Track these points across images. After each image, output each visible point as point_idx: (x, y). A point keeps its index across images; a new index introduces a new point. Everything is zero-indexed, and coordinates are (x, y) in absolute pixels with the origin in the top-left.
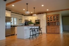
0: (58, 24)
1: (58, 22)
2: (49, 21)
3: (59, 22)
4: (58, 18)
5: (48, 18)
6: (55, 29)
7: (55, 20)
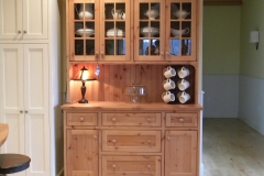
5: (85, 15)
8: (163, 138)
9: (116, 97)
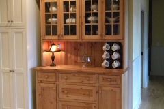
0: (115, 56)
1: (115, 48)
2: (55, 33)
3: (121, 45)
4: (116, 14)
6: (88, 93)
7: (96, 28)
8: (97, 92)
9: (75, 63)
